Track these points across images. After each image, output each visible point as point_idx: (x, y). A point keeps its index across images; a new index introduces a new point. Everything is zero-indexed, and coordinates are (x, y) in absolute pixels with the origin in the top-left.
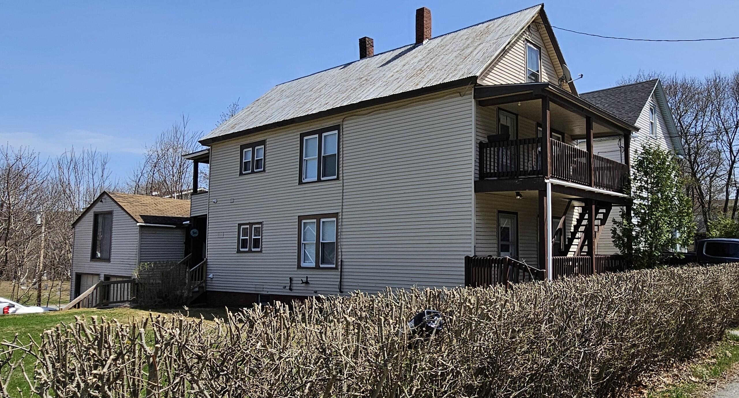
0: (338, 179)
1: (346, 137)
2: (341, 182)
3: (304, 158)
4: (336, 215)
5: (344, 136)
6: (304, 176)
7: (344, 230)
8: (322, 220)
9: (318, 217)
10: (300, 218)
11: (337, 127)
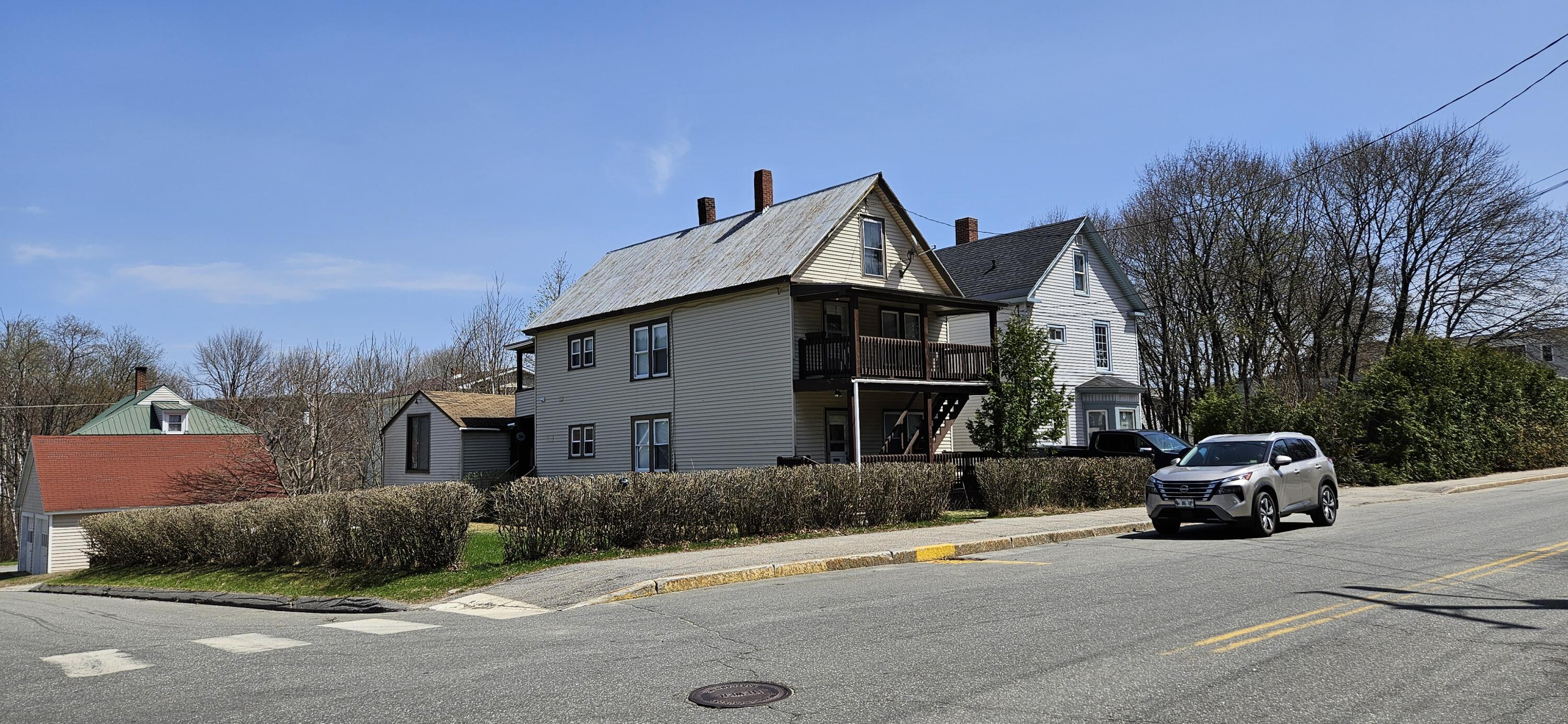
0: (669, 376)
1: (675, 331)
2: (672, 379)
3: (635, 352)
4: (668, 415)
5: (674, 329)
6: (635, 372)
7: (677, 431)
8: (655, 421)
9: (651, 417)
10: (634, 419)
11: (665, 320)
